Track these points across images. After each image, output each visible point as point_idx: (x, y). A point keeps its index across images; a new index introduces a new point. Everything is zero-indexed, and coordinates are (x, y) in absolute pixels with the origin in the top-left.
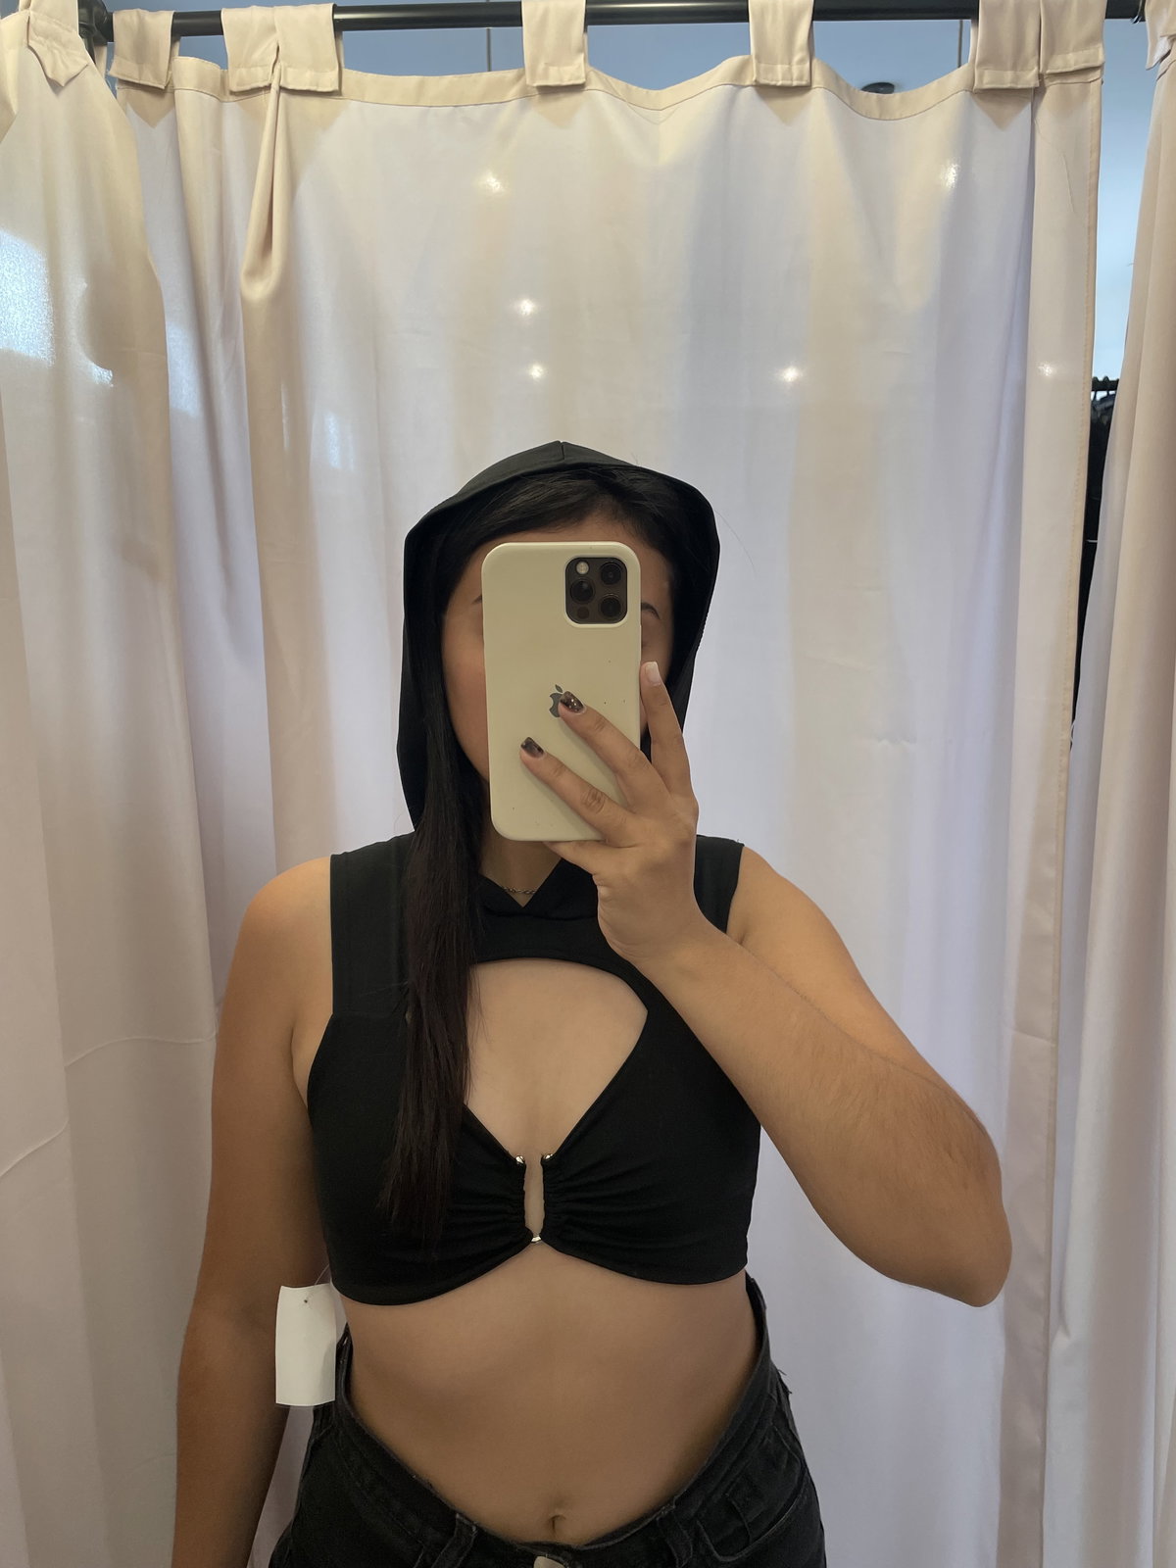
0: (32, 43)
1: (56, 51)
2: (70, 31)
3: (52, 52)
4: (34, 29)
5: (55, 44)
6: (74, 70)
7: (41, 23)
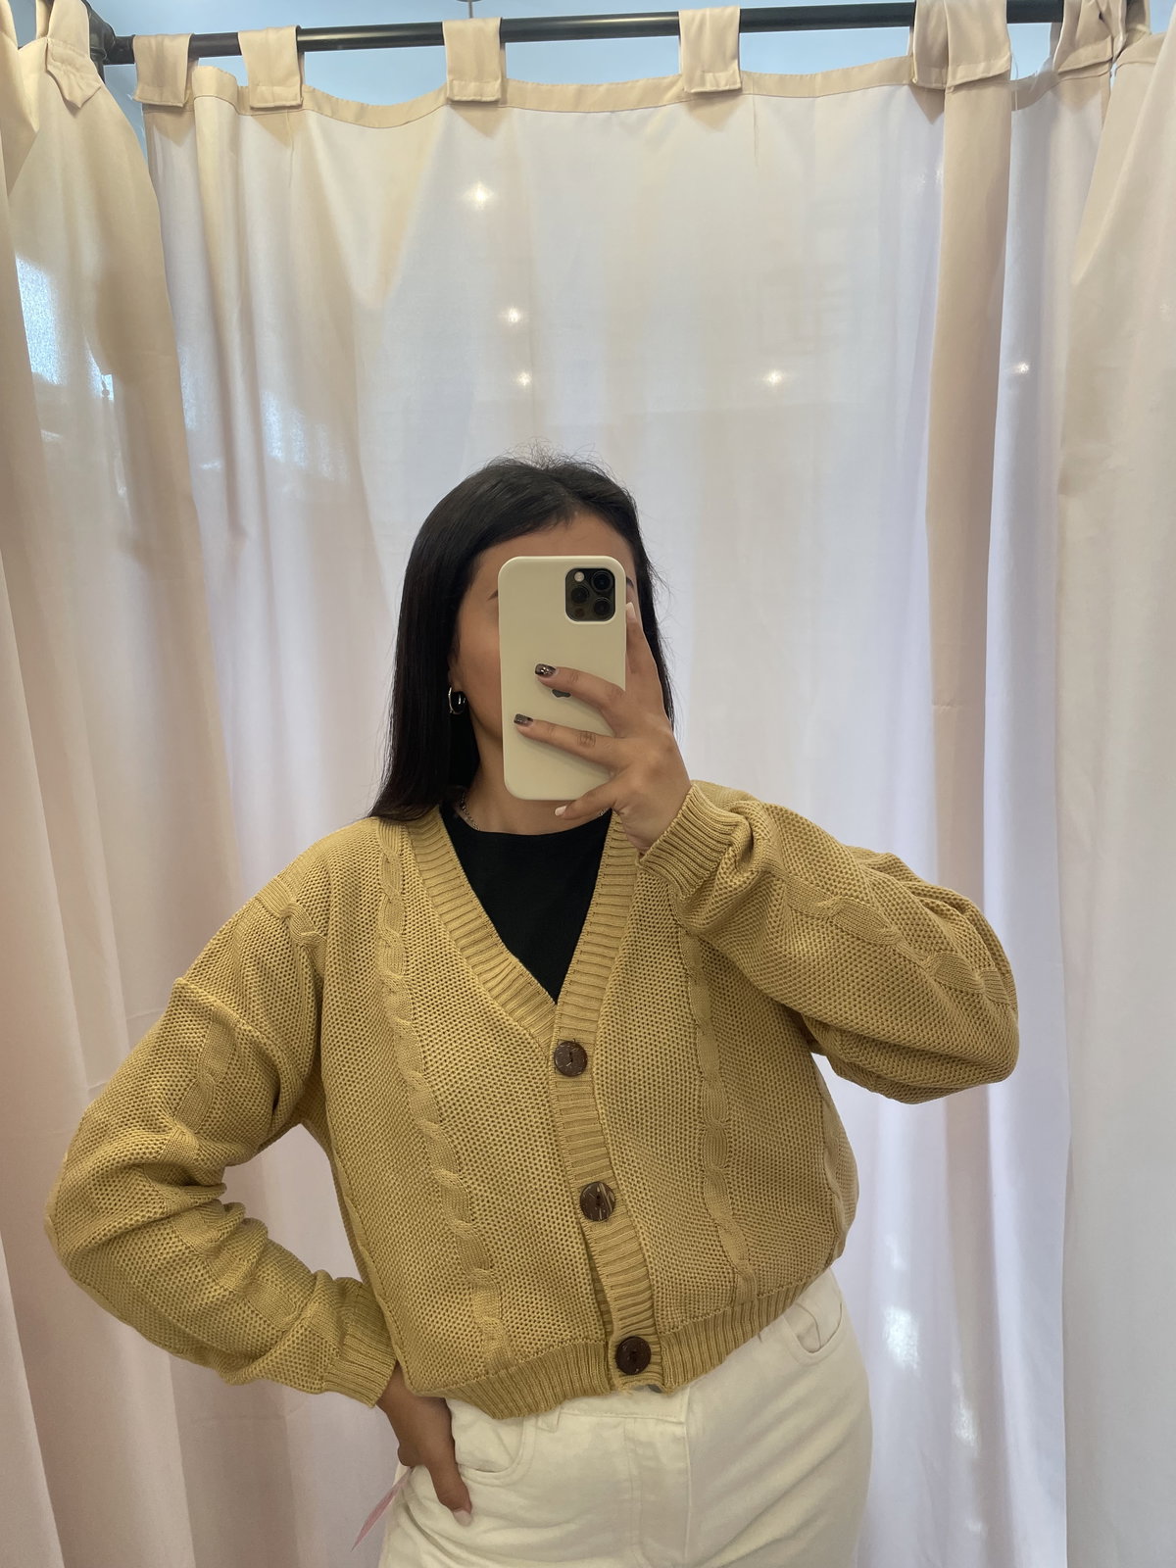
0: (50, 68)
1: (72, 76)
2: (84, 56)
3: (69, 77)
4: (52, 54)
5: (69, 68)
6: (90, 94)
7: (58, 49)
